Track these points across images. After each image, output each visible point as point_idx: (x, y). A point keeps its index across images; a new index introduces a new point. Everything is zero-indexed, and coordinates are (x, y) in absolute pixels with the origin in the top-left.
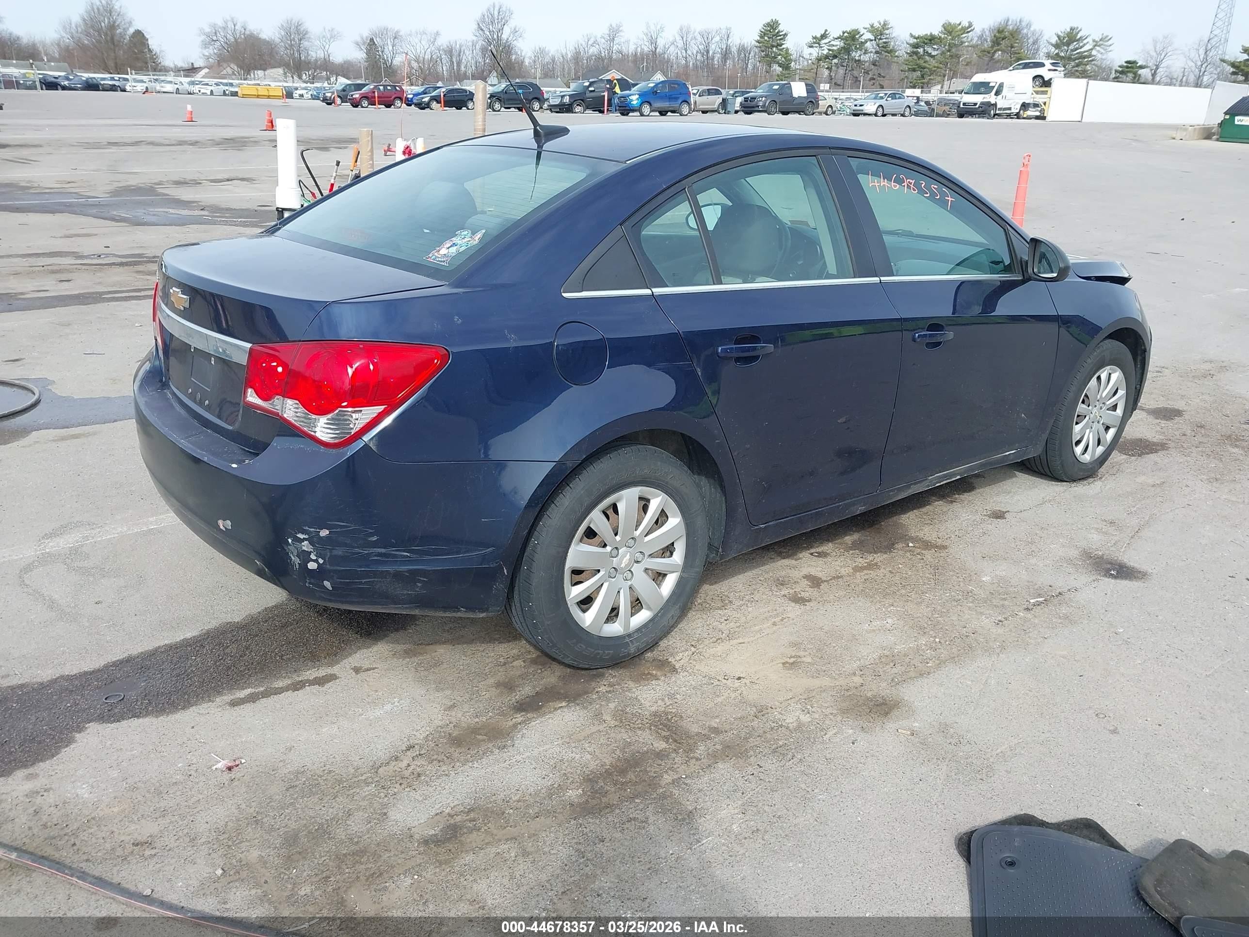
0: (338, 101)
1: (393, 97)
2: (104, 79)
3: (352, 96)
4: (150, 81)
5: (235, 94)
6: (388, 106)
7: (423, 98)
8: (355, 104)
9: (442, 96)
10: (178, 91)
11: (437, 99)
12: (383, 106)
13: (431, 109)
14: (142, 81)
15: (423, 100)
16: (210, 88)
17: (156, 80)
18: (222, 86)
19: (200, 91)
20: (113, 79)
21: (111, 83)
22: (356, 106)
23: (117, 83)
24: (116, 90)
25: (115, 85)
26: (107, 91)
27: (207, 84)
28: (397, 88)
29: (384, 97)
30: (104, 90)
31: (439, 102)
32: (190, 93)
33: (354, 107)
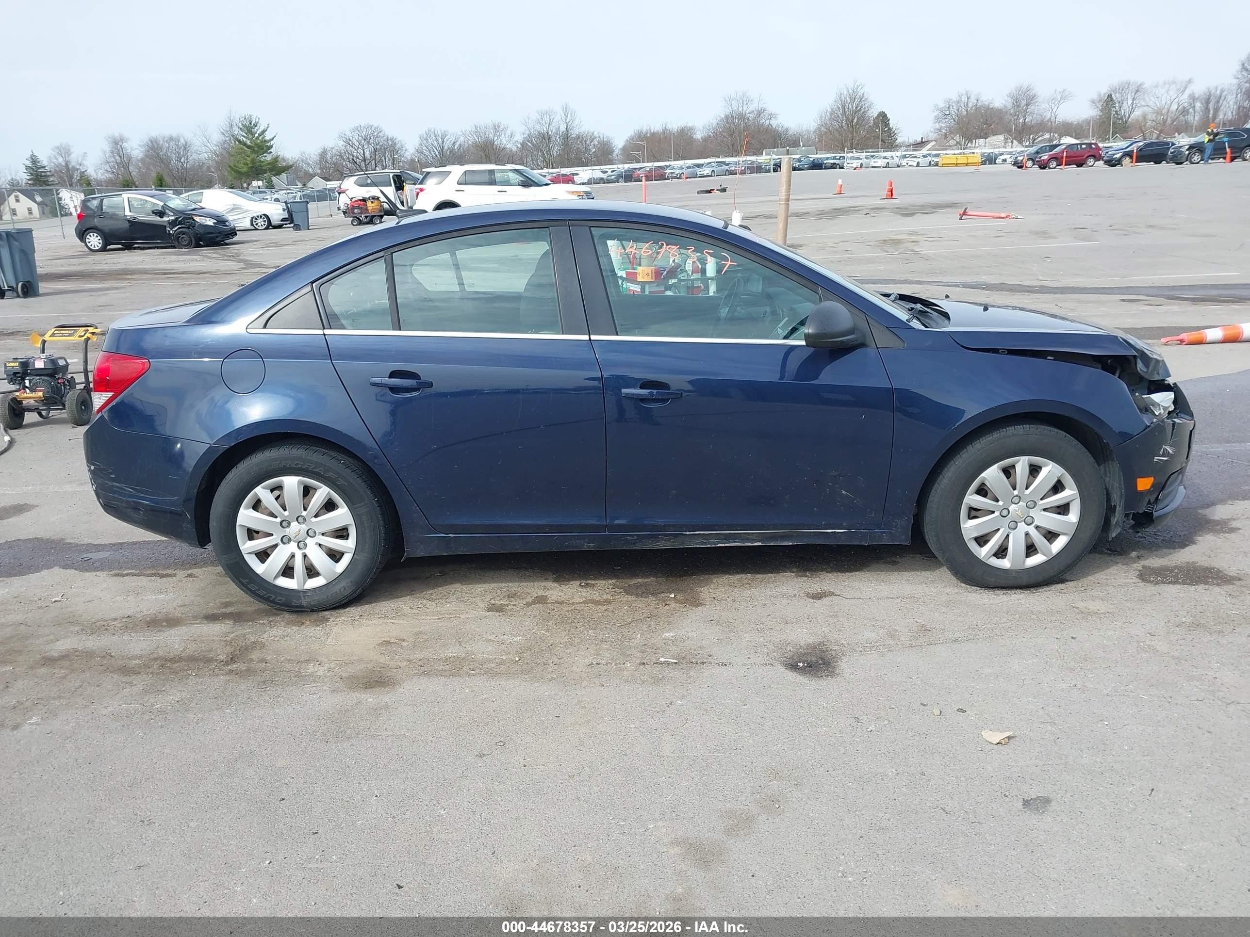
0: (1030, 164)
1: (1086, 156)
2: (827, 159)
3: (1040, 157)
4: (866, 158)
5: (937, 165)
6: (1080, 165)
7: (1114, 155)
8: (1043, 166)
9: (1135, 151)
10: (887, 166)
11: (1129, 154)
12: (1075, 166)
13: (1122, 166)
14: (859, 158)
15: (1115, 157)
16: (917, 160)
17: (872, 156)
18: (929, 157)
19: (907, 164)
20: (834, 158)
21: (832, 161)
22: (1044, 168)
23: (837, 162)
24: (835, 168)
25: (835, 164)
26: (828, 169)
27: (915, 157)
28: (1093, 146)
29: (1075, 157)
30: (825, 168)
31: (1131, 157)
32: (898, 166)
33: (1042, 168)
